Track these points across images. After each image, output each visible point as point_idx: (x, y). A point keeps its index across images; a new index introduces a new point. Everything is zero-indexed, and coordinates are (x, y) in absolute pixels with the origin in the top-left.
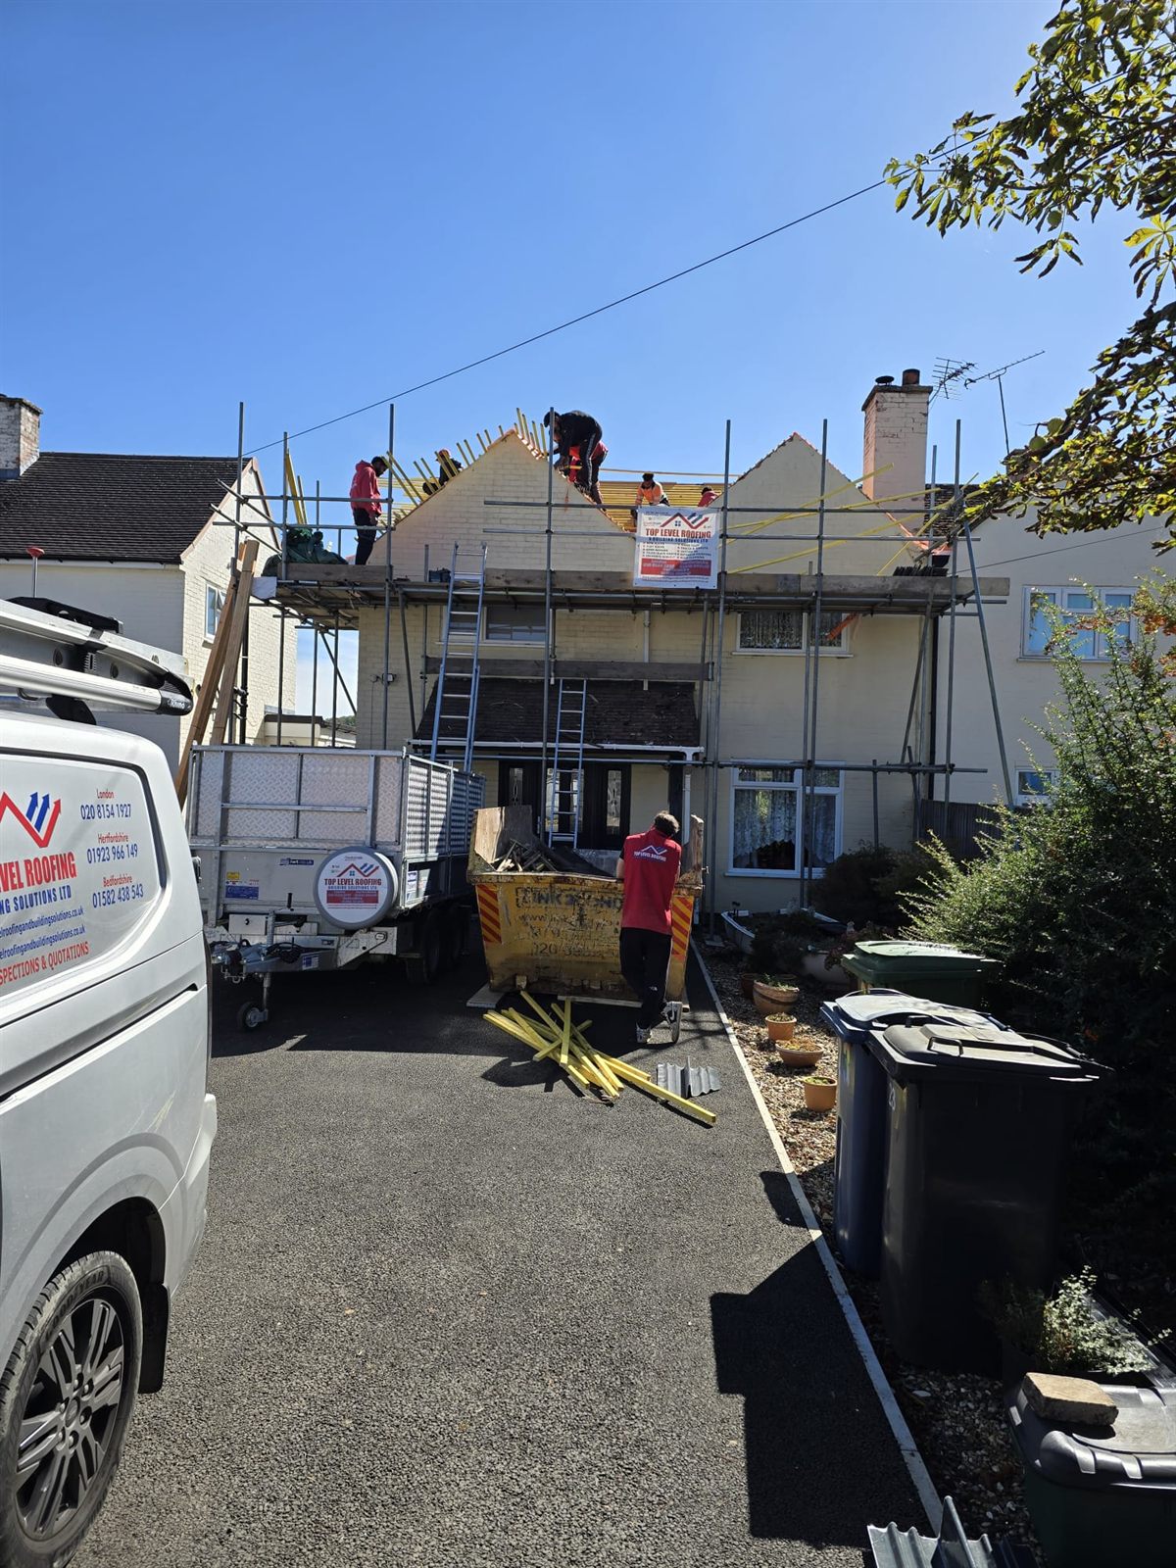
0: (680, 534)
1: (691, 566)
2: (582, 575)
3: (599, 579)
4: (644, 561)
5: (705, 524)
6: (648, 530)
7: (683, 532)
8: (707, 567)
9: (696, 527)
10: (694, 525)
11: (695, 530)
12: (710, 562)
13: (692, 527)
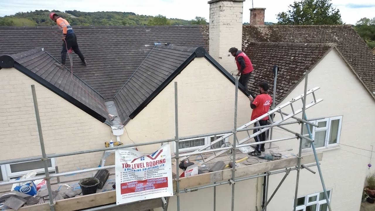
0: (145, 165)
1: (155, 183)
2: (79, 201)
3: (92, 201)
4: (122, 185)
5: (162, 154)
6: (123, 164)
7: (147, 163)
8: (165, 181)
9: (155, 159)
10: (154, 157)
11: (155, 160)
12: (167, 178)
13: (152, 159)
